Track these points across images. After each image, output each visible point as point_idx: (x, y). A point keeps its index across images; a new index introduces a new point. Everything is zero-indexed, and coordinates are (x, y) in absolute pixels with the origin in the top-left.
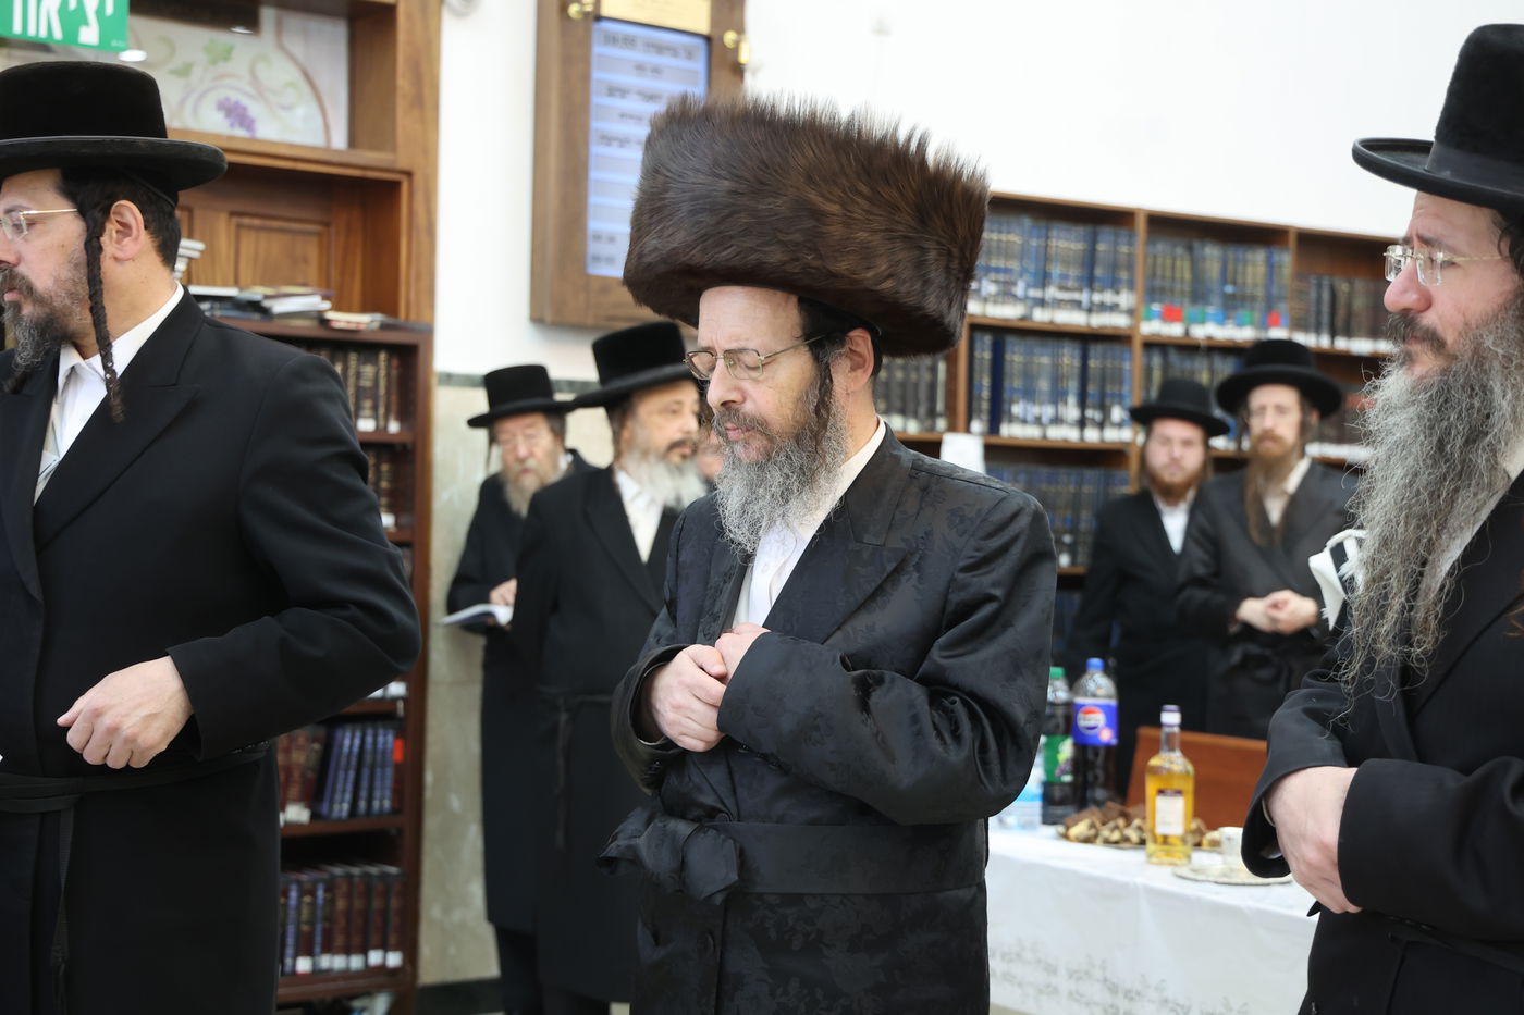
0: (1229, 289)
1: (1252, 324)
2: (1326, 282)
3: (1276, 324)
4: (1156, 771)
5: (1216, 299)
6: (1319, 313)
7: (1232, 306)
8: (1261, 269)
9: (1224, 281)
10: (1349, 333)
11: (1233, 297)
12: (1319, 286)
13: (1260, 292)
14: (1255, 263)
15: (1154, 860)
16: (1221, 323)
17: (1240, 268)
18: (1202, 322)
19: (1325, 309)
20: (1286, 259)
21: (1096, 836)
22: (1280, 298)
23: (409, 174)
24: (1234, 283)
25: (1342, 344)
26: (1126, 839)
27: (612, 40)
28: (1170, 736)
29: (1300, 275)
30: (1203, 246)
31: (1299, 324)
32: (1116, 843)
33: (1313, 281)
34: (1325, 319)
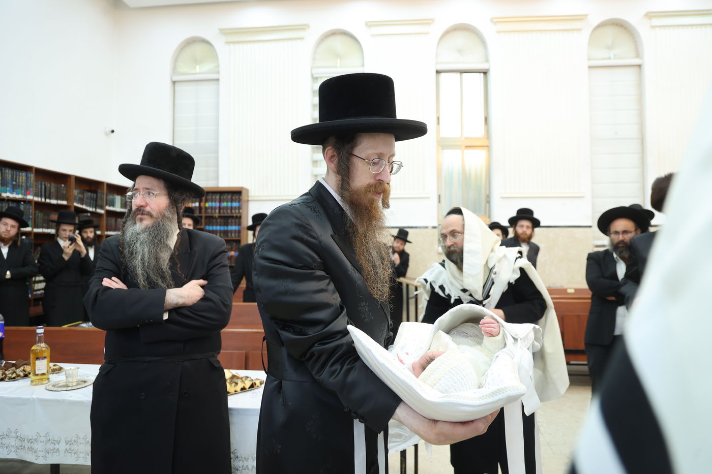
0: (14, 183)
1: (22, 194)
2: (43, 183)
3: (29, 194)
4: (35, 352)
5: (10, 186)
6: (41, 192)
7: (14, 188)
8: (24, 178)
9: (12, 180)
10: (50, 198)
11: (16, 185)
12: (41, 184)
13: (24, 184)
14: (22, 176)
15: (34, 383)
16: (12, 193)
17: (18, 177)
18: (6, 192)
19: (43, 191)
20: (32, 176)
21: (5, 377)
22: (30, 187)
24: (16, 181)
25: (48, 201)
26: (19, 376)
28: (40, 338)
29: (36, 180)
30: (5, 169)
31: (36, 195)
32: (14, 378)
33: (40, 182)
34: (43, 193)
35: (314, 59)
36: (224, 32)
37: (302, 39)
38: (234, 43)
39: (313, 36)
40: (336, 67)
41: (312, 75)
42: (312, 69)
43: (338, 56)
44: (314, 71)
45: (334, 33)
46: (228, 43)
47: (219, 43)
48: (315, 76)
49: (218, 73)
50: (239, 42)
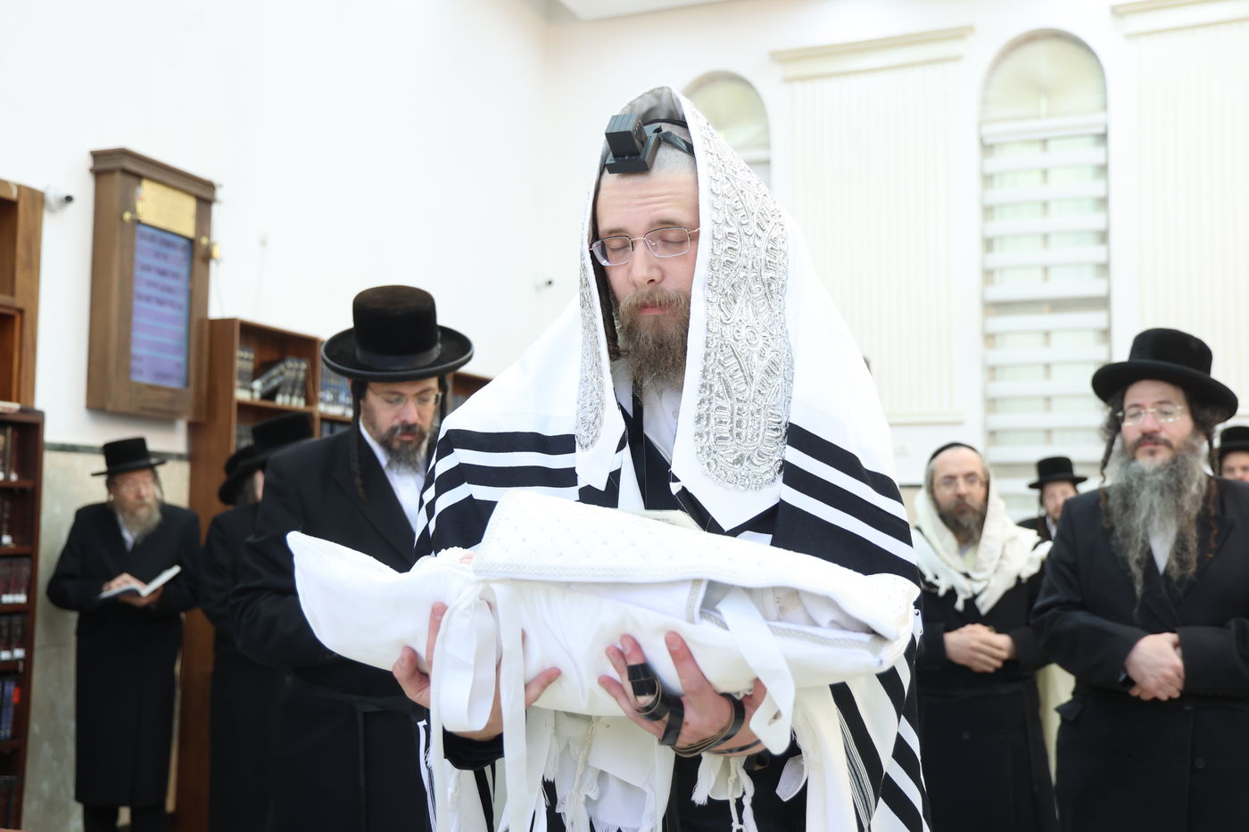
23: (21, 311)
27: (143, 236)
35: (984, 101)
36: (780, 57)
37: (956, 59)
38: (802, 79)
39: (982, 50)
40: (1038, 117)
41: (981, 140)
42: (980, 125)
43: (1042, 90)
44: (987, 130)
45: (1032, 38)
46: (789, 80)
47: (768, 84)
48: (988, 141)
49: (767, 146)
50: (812, 78)
